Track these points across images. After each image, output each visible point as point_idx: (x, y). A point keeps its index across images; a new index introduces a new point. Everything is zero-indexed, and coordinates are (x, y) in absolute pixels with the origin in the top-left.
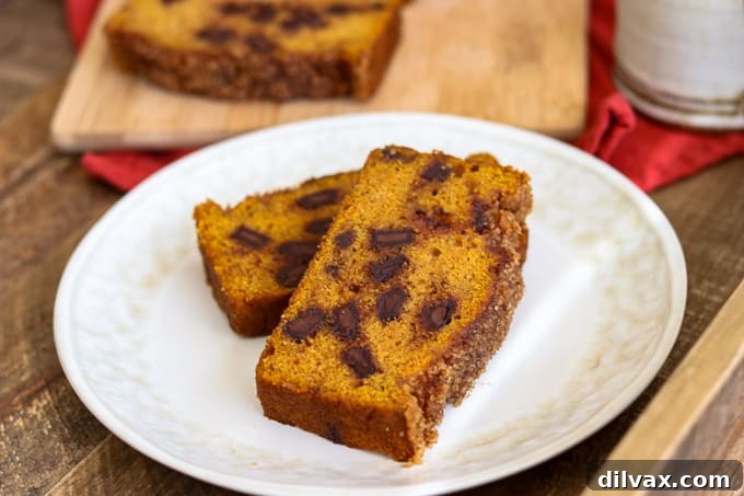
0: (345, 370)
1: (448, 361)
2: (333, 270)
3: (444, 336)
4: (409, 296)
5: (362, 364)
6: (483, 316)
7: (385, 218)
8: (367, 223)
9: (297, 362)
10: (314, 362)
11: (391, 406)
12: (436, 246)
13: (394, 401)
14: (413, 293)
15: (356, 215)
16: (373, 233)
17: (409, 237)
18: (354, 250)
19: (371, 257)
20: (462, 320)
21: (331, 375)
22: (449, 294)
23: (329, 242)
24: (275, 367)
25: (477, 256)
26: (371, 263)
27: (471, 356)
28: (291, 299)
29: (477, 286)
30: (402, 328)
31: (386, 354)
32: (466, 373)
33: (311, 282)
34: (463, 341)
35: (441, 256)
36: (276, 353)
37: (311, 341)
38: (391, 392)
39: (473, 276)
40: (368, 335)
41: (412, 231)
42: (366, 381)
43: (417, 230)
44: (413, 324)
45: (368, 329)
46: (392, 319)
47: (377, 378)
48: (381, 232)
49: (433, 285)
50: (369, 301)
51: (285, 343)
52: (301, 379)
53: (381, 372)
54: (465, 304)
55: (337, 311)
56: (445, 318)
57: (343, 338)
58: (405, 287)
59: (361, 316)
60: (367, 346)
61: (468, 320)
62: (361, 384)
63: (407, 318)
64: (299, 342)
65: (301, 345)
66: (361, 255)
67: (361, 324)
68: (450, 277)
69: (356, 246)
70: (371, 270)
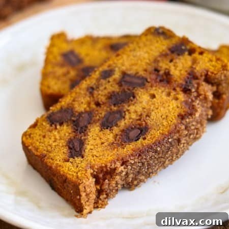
0: (65, 150)
1: (124, 163)
2: (91, 90)
3: (129, 148)
4: (124, 117)
5: (75, 149)
6: (159, 143)
7: (135, 68)
8: (124, 68)
9: (44, 137)
10: (53, 139)
11: (74, 179)
12: (155, 93)
13: (77, 177)
14: (127, 117)
15: (121, 61)
16: (124, 74)
17: (143, 82)
18: (109, 82)
19: (116, 88)
20: (146, 141)
21: (57, 150)
22: (146, 123)
23: (97, 73)
24: (32, 136)
25: (175, 105)
26: (113, 92)
27: (143, 164)
28: (60, 100)
29: (165, 123)
30: (109, 136)
31: (92, 147)
32: (139, 172)
33: (76, 93)
34: (140, 153)
35: (155, 99)
36: (37, 128)
37: (58, 127)
38: (79, 171)
39: (167, 116)
40: (89, 134)
41: (146, 80)
42: (71, 160)
43: (149, 80)
44: (117, 135)
45: (91, 130)
46: (107, 128)
47: (78, 160)
48: (129, 75)
49: (141, 115)
50: (101, 114)
51: (44, 124)
52: (41, 147)
53: (83, 157)
54: (152, 132)
55: (80, 114)
56: (137, 137)
57: (75, 131)
58: (125, 112)
59: (92, 122)
60: (85, 139)
61: (149, 142)
62: (68, 161)
63: (116, 130)
64: (51, 125)
65: (51, 128)
66: (111, 86)
67: (89, 126)
68: (153, 113)
69: (111, 79)
70: (111, 96)
